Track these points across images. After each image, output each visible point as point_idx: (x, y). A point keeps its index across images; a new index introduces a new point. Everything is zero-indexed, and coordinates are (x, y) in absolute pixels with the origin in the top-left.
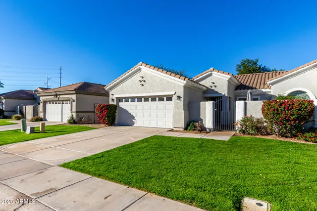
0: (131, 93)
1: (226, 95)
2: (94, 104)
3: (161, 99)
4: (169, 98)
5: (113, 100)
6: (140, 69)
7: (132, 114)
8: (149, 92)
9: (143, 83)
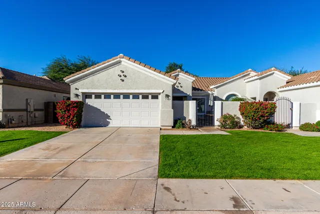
0: (106, 88)
1: (191, 95)
2: (27, 100)
3: (145, 97)
4: (155, 96)
5: (77, 95)
6: (119, 62)
7: (106, 113)
8: (131, 89)
9: (123, 78)
